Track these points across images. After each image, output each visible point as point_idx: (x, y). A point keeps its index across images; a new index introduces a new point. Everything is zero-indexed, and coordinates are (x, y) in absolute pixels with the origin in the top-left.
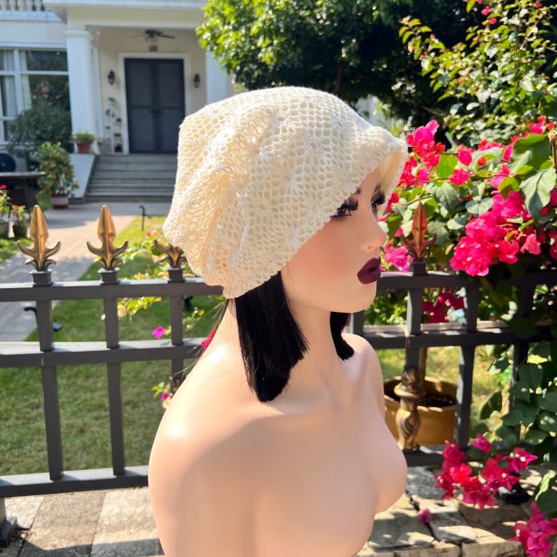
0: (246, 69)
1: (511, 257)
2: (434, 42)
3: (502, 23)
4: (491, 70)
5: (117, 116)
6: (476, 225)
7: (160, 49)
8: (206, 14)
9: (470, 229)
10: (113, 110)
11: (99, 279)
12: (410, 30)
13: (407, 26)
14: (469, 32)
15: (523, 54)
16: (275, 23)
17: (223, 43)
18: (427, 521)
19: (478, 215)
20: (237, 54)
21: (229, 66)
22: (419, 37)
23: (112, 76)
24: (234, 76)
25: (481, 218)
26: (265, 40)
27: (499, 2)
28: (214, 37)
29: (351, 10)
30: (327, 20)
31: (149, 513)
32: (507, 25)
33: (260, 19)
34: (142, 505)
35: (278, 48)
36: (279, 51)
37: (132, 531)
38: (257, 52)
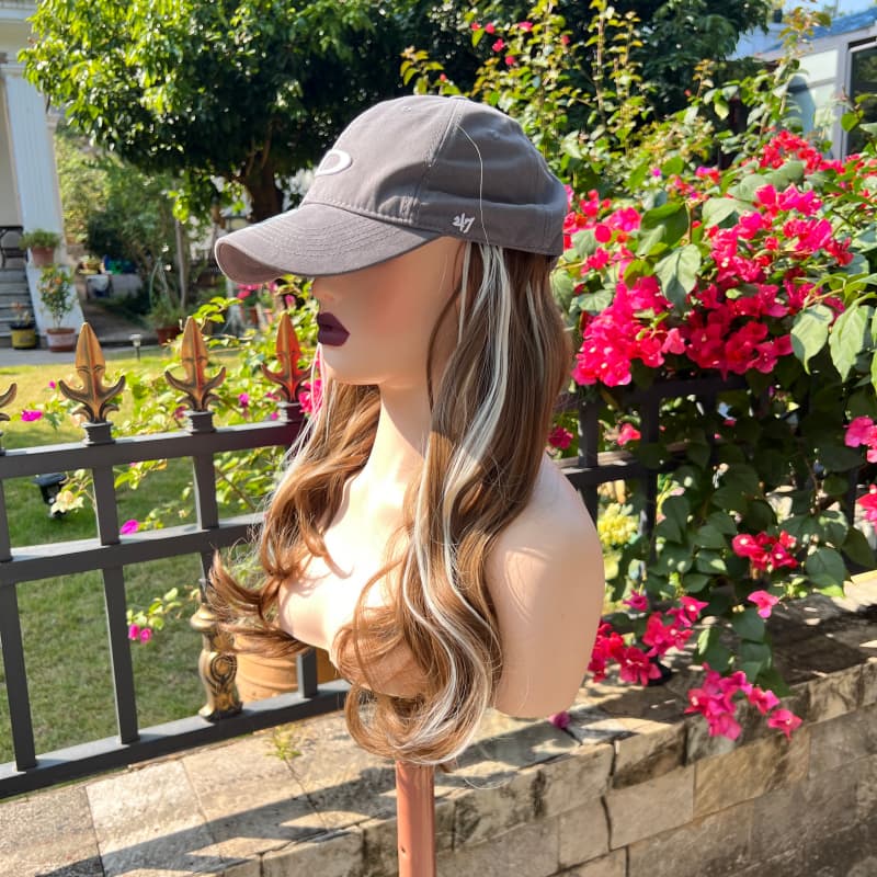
1: (651, 358)
2: (448, 85)
3: (523, 63)
6: (603, 323)
8: (34, 29)
9: (599, 330)
12: (415, 66)
13: (410, 60)
14: (479, 75)
16: (167, 48)
17: (77, 77)
18: (564, 725)
19: (598, 313)
20: (98, 99)
22: (426, 77)
24: (94, 134)
25: (607, 313)
26: (150, 76)
27: (520, 33)
28: (56, 66)
29: (288, 35)
30: (250, 48)
31: (171, 797)
32: (531, 66)
33: (142, 42)
34: (156, 789)
35: (175, 90)
36: (176, 95)
37: (157, 826)
38: (134, 95)
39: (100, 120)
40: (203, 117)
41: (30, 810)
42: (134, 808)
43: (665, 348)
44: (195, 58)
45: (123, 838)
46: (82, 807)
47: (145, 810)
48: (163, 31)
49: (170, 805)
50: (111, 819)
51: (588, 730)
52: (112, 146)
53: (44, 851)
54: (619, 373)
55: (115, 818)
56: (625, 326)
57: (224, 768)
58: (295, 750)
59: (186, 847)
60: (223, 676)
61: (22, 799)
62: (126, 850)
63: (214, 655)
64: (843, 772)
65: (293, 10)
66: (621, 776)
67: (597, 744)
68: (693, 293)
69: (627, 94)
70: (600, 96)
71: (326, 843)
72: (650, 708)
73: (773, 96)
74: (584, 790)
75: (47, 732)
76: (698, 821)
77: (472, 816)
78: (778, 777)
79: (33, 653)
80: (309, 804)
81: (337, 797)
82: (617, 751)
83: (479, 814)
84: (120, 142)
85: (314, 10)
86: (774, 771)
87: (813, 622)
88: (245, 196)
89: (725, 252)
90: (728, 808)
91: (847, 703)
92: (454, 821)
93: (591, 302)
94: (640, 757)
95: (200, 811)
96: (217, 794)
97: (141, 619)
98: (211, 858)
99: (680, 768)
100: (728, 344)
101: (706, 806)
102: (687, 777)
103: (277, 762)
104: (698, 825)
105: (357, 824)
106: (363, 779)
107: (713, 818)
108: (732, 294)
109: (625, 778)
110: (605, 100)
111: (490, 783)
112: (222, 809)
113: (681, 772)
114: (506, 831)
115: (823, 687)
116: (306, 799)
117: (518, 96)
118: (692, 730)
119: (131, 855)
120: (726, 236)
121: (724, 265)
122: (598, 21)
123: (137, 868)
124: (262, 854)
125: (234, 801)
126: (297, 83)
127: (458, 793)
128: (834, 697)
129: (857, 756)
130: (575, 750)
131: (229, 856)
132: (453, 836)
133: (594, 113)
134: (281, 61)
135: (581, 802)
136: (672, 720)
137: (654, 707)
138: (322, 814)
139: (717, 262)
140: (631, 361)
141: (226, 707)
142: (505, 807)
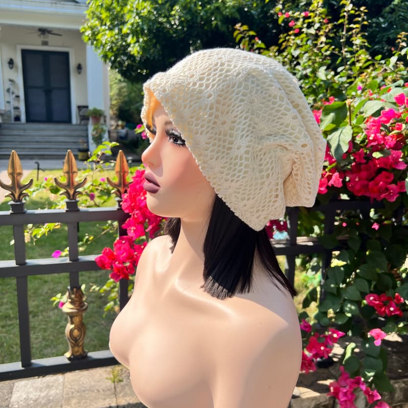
0: (118, 59)
1: (322, 189)
2: (258, 43)
3: (303, 32)
4: (296, 65)
5: (16, 93)
7: (50, 43)
8: (87, 17)
10: (12, 89)
11: (9, 210)
12: (241, 33)
13: (239, 30)
14: (281, 38)
15: (317, 55)
16: (141, 26)
17: (102, 39)
20: (111, 48)
21: (105, 57)
22: (247, 39)
23: (11, 63)
24: (110, 64)
26: (133, 38)
27: (301, 17)
28: (94, 34)
29: (197, 20)
30: (179, 26)
31: (51, 395)
32: (306, 34)
33: (130, 23)
34: (45, 390)
35: (143, 45)
36: (144, 47)
38: (127, 47)
39: (113, 58)
42: (31, 399)
43: (330, 183)
46: (8, 394)
47: (36, 401)
48: (140, 17)
49: (49, 400)
50: (18, 403)
55: (21, 402)
57: (83, 383)
58: (121, 378)
60: (76, 338)
63: (73, 326)
65: (200, 8)
70: (344, 50)
85: (210, 8)
96: (73, 397)
100: (371, 183)
108: (377, 155)
110: (346, 52)
116: (116, 407)
120: (374, 122)
121: (371, 138)
122: (345, 11)
125: (79, 403)
133: (340, 58)
139: (368, 136)
141: (78, 354)
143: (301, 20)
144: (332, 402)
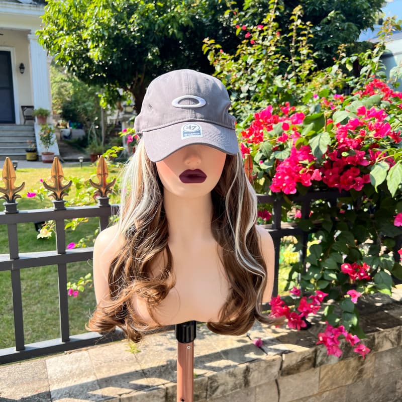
1: (306, 182)
2: (223, 55)
3: (258, 44)
6: (284, 165)
9: (283, 168)
12: (209, 46)
13: (207, 44)
14: (238, 48)
16: (101, 32)
17: (61, 43)
18: (260, 346)
19: (283, 160)
22: (214, 51)
24: (67, 68)
25: (287, 161)
26: (93, 44)
27: (257, 30)
28: (52, 38)
29: (154, 27)
30: (138, 32)
31: (82, 367)
32: (262, 45)
33: (90, 29)
34: (76, 363)
35: (103, 50)
36: (104, 52)
37: (75, 380)
38: (85, 51)
39: (70, 62)
40: (115, 62)
41: (21, 368)
42: (66, 371)
43: (313, 177)
44: (113, 36)
45: (60, 384)
46: (44, 369)
47: (71, 372)
48: (99, 24)
49: (82, 370)
50: (56, 375)
51: (271, 349)
52: (74, 73)
53: (26, 387)
54: (291, 188)
55: (58, 375)
56: (295, 167)
57: (107, 356)
58: (139, 349)
59: (87, 390)
61: (19, 364)
62: (61, 389)
64: (390, 375)
65: (157, 16)
66: (284, 371)
67: (275, 355)
68: (327, 153)
69: (305, 58)
70: (293, 59)
71: (149, 392)
72: (300, 340)
73: (373, 62)
74: (267, 376)
75: (31, 334)
76: (321, 393)
77: (216, 384)
78: (359, 375)
79: (27, 298)
80: (143, 374)
81: (156, 372)
82: (284, 359)
83: (219, 384)
84: (78, 72)
85: (167, 17)
86: (357, 373)
87: (378, 304)
88: (132, 97)
89: (341, 136)
90: (335, 388)
91: (393, 343)
92: (207, 386)
93: (280, 155)
94: (294, 362)
95: (95, 374)
96: (103, 367)
97: (74, 287)
98: (98, 395)
99: (313, 369)
100: (342, 177)
101: (324, 387)
102: (316, 373)
103: (130, 354)
104: (320, 396)
105: (164, 384)
106: (168, 365)
107: (328, 392)
108: (344, 154)
109: (286, 372)
110: (295, 60)
111: (224, 370)
112: (104, 374)
113: (313, 370)
114: (231, 392)
115: (381, 335)
116: (141, 371)
117: (256, 58)
118: (319, 352)
119: (63, 391)
120: (342, 128)
121: (341, 141)
122: (294, 25)
123: (66, 397)
124: (120, 395)
125: (109, 371)
126: (157, 49)
127: (210, 373)
128: (387, 341)
129: (397, 368)
130: (264, 357)
131: (106, 395)
132: (207, 393)
133: (290, 66)
134: (151, 38)
135: (266, 381)
136: (310, 346)
137: (302, 340)
138: (148, 379)
139: (338, 140)
140: (297, 183)
142: (231, 381)
143: (258, 33)
144: (314, 356)
